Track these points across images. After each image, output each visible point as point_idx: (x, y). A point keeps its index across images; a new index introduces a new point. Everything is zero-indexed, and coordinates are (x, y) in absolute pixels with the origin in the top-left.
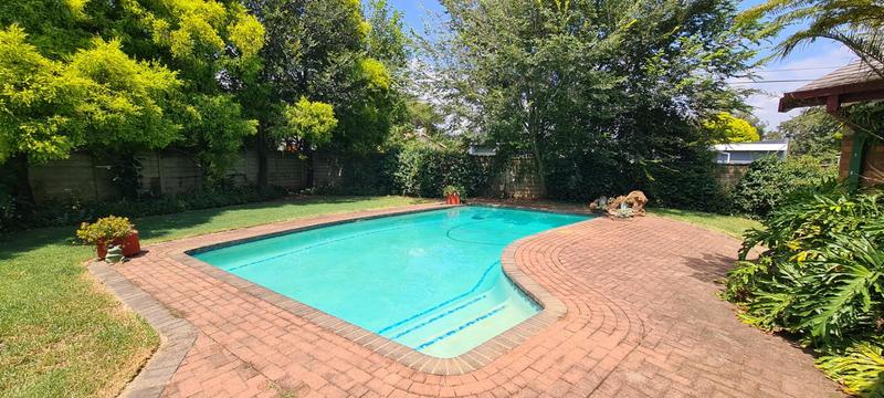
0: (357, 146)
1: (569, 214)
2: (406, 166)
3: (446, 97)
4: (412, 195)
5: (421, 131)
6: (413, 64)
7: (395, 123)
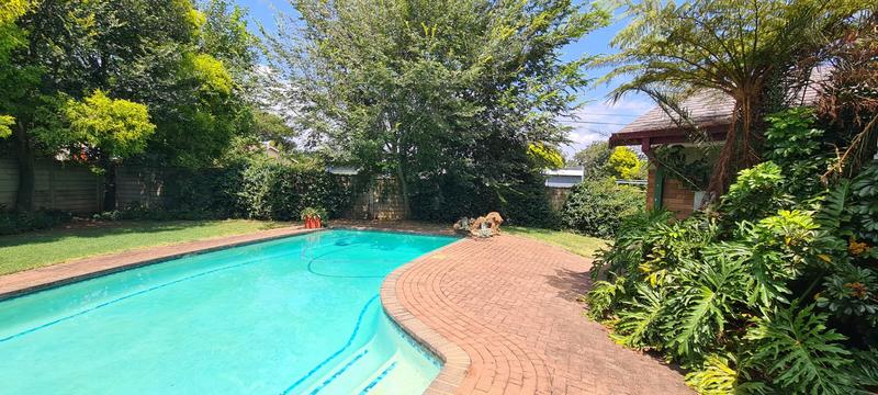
0: (183, 159)
1: (434, 235)
2: (253, 184)
3: (303, 109)
4: (262, 218)
5: (268, 144)
6: (263, 69)
7: (238, 134)
